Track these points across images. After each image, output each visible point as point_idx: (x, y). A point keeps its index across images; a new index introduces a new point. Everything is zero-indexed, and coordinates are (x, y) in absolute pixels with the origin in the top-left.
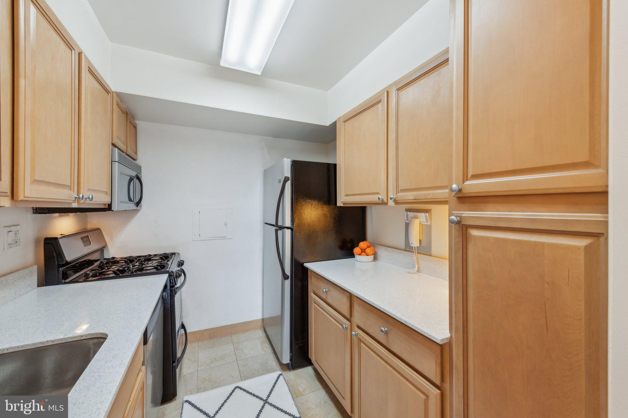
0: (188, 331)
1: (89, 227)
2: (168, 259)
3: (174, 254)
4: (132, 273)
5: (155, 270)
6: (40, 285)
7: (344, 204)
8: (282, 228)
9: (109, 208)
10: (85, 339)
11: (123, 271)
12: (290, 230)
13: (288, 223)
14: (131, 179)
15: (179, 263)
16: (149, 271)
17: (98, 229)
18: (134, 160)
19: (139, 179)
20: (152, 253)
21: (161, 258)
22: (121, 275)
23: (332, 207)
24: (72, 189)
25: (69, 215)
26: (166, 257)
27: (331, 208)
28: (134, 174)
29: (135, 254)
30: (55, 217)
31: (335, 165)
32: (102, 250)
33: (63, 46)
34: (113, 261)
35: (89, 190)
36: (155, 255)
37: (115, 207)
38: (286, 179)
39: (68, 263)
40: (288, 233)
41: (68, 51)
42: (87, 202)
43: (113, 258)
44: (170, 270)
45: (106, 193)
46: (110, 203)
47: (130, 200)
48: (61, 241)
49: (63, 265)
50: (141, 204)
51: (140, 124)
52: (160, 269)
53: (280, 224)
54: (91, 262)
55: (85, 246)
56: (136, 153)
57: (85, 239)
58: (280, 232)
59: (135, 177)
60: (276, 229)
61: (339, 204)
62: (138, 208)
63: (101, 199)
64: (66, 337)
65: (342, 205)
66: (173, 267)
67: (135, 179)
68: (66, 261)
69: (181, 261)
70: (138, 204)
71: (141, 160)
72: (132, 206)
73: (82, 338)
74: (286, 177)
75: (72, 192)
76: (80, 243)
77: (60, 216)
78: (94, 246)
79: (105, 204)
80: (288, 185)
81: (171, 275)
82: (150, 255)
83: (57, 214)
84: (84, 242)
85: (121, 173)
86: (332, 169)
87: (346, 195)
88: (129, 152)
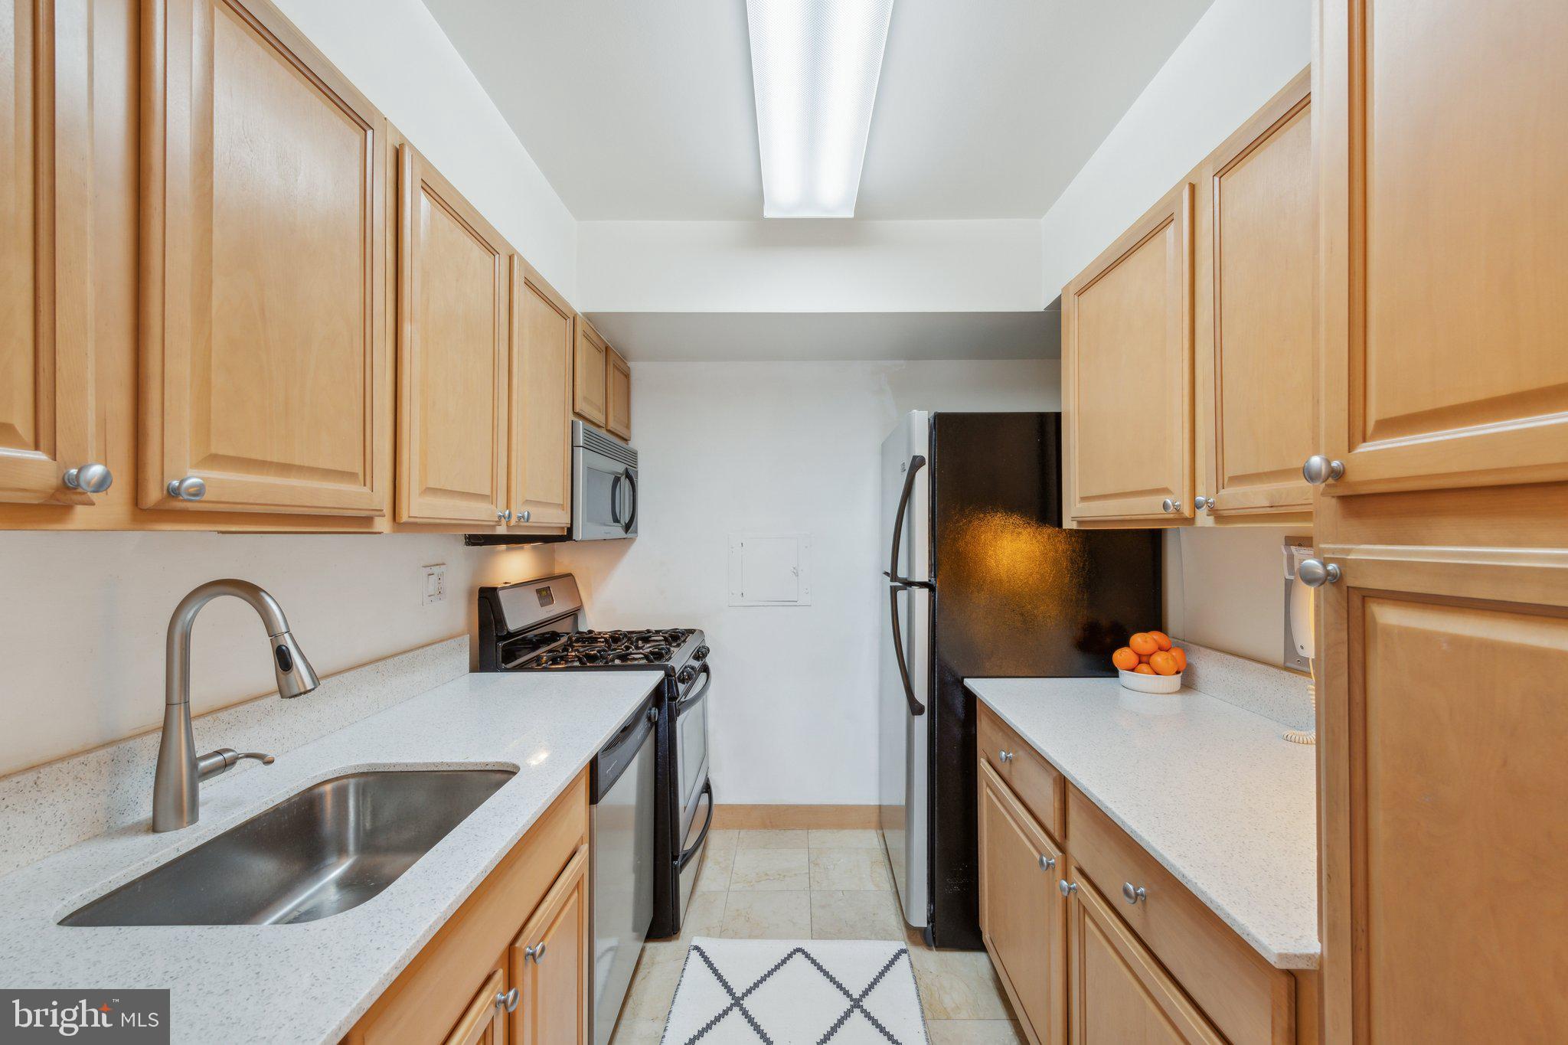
0: (715, 802)
1: (558, 570)
2: (679, 642)
3: (691, 632)
4: (607, 663)
5: (644, 662)
6: (473, 670)
7: (1080, 523)
8: (908, 584)
9: (567, 536)
10: (491, 771)
11: (592, 658)
12: (927, 590)
13: (922, 573)
14: (617, 480)
15: (698, 651)
16: (636, 662)
17: (570, 575)
18: (626, 440)
19: (629, 476)
20: (653, 628)
21: (666, 639)
22: (588, 664)
23: (1049, 530)
24: (494, 501)
25: (522, 548)
26: (676, 637)
27: (1046, 536)
28: (620, 468)
29: (625, 628)
30: (499, 552)
31: (1058, 417)
32: (574, 614)
33: (476, 252)
34: (590, 638)
35: (527, 502)
36: (658, 632)
37: (578, 534)
38: (916, 463)
39: (510, 635)
40: (922, 596)
41: (488, 258)
42: (522, 524)
43: (590, 632)
44: (670, 663)
45: (561, 506)
46: (569, 526)
47: (616, 520)
48: (501, 594)
49: (504, 638)
50: (637, 525)
51: (637, 368)
52: (655, 659)
53: (902, 573)
54: (554, 636)
55: (542, 605)
56: (628, 426)
57: (544, 593)
58: (902, 595)
59: (622, 474)
60: (891, 587)
61: (1068, 524)
62: (629, 535)
63: (554, 519)
64: (466, 761)
65: (1074, 526)
66: (680, 658)
67: (623, 478)
68: (508, 632)
69: (704, 647)
70: (627, 527)
71: (638, 441)
72: (618, 531)
73: (488, 768)
74: (915, 458)
75: (493, 507)
76: (534, 597)
77: (508, 550)
78: (558, 607)
79: (563, 528)
80: (922, 476)
81: (669, 673)
82: (649, 631)
83: (503, 547)
84: (540, 598)
85: (590, 470)
86: (1051, 428)
87: (1084, 499)
88: (612, 425)
